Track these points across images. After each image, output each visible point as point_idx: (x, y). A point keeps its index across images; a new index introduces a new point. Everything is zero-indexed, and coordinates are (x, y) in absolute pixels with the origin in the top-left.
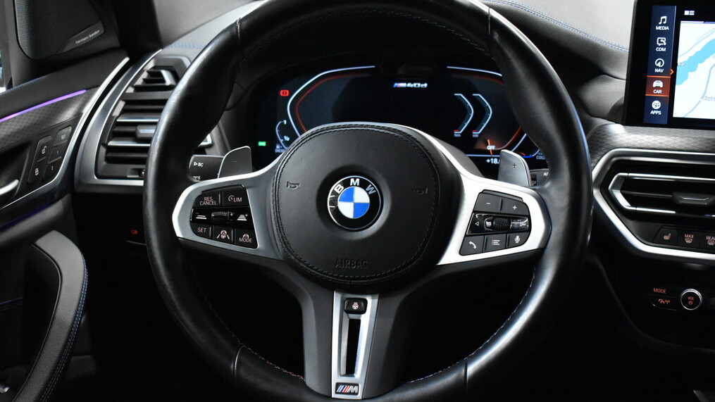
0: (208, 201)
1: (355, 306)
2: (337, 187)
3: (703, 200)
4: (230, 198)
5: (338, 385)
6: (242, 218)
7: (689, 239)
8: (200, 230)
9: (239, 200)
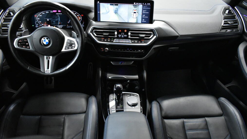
0: (20, 41)
1: (48, 58)
2: (43, 39)
3: (107, 34)
4: (25, 40)
5: (46, 71)
6: (27, 44)
7: (106, 40)
8: (20, 46)
9: (26, 41)
